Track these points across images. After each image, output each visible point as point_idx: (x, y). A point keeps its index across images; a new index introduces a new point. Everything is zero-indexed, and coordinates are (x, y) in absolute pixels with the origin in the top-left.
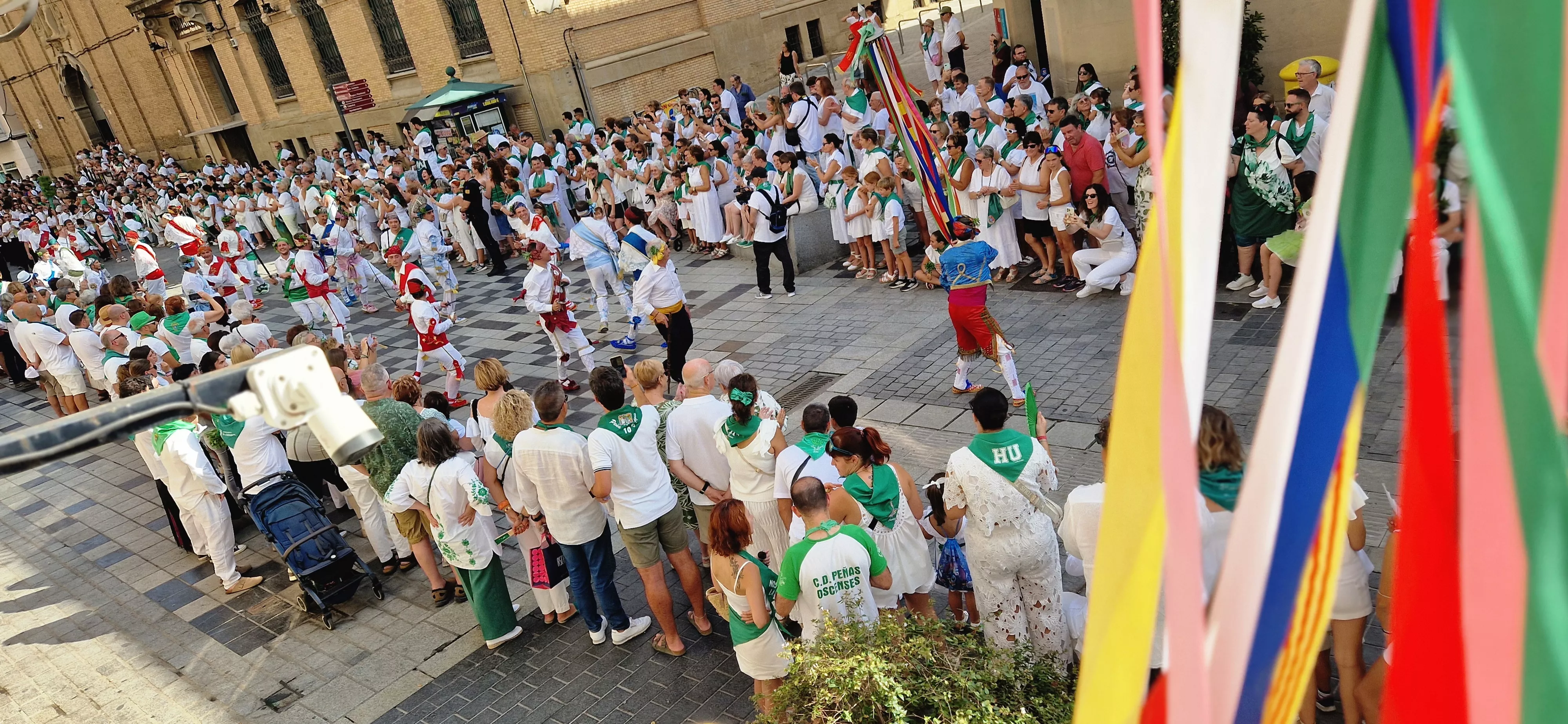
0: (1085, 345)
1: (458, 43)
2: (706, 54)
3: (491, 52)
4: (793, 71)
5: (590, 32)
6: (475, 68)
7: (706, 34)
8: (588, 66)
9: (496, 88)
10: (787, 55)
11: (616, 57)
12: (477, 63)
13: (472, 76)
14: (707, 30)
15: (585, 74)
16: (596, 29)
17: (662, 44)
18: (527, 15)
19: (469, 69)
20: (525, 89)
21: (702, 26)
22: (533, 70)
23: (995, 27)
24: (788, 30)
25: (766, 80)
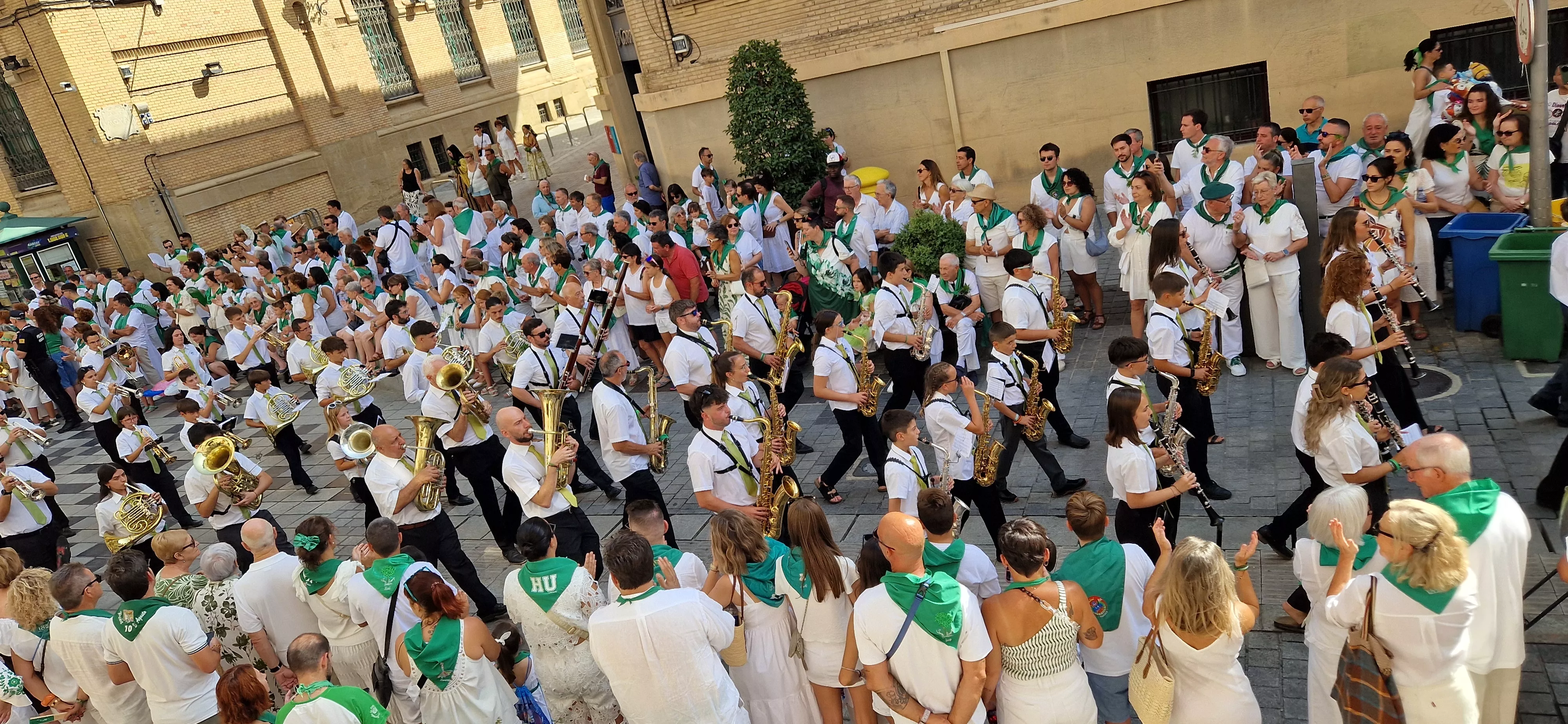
1: (14, 175)
2: (319, 175)
3: (56, 183)
4: (416, 187)
5: (178, 157)
6: (38, 202)
7: (316, 154)
8: (178, 192)
9: (65, 222)
10: (409, 172)
11: (213, 182)
12: (40, 195)
13: (34, 210)
14: (317, 149)
15: (175, 202)
16: (185, 154)
17: (266, 167)
18: (99, 143)
19: (30, 203)
20: (102, 221)
21: (312, 146)
22: (110, 200)
23: (608, 143)
24: (409, 147)
25: (391, 197)
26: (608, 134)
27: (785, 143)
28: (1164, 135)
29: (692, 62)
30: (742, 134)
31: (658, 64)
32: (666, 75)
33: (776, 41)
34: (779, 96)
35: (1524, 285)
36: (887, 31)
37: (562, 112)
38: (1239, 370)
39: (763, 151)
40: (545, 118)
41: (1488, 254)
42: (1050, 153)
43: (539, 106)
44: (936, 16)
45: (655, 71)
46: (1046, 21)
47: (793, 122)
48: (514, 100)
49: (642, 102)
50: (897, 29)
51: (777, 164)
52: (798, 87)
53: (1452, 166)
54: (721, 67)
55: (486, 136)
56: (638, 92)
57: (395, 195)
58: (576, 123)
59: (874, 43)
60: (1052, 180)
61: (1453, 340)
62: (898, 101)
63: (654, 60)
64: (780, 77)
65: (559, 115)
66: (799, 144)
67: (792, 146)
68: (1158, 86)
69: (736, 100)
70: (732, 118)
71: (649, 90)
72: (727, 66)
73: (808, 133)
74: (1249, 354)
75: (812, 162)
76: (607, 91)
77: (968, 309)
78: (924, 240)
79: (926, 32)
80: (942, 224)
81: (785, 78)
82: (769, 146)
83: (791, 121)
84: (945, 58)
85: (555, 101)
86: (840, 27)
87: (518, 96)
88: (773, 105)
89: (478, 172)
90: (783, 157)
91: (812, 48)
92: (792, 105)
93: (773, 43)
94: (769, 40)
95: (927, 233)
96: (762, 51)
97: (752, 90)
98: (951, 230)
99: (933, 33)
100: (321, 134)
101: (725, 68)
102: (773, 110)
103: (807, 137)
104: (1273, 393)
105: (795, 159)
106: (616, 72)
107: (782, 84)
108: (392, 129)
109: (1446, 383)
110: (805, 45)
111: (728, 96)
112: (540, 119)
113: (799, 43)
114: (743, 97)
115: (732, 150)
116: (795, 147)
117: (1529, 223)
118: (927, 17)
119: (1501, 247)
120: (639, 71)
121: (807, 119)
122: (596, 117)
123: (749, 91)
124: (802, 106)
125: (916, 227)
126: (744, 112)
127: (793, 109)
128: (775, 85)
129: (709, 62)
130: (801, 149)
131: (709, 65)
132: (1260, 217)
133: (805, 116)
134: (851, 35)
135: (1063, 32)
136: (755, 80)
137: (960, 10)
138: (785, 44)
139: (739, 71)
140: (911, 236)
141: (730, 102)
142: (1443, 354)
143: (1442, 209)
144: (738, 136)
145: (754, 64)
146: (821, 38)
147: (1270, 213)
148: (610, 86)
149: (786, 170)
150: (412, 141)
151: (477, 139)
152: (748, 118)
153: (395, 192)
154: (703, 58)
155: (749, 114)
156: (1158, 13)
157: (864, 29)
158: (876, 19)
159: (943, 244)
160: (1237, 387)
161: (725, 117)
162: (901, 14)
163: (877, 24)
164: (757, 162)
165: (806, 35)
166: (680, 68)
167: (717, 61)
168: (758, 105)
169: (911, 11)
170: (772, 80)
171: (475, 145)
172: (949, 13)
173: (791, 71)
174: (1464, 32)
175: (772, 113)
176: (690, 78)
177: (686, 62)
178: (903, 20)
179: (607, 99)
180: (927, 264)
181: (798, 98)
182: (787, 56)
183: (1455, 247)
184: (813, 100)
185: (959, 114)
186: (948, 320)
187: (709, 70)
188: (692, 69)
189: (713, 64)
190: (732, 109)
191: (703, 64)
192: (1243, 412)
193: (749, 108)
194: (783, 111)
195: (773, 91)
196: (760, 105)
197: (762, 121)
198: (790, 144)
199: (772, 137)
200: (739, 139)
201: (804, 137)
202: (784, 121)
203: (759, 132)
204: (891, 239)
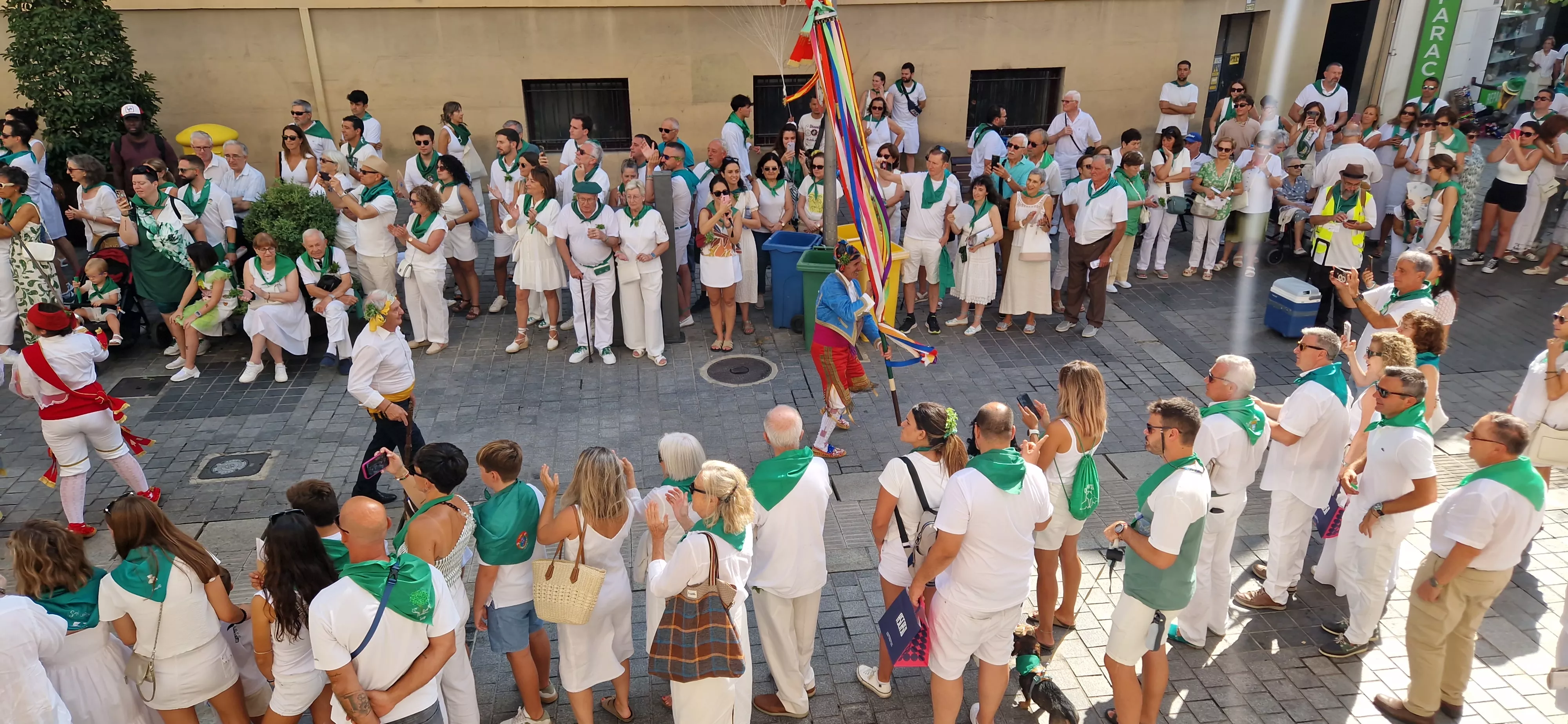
28: (538, 133)
30: (29, 63)
34: (85, 22)
38: (610, 359)
39: (61, 87)
41: (795, 265)
42: (426, 137)
47: (104, 59)
51: (82, 106)
52: (112, 16)
53: (773, 191)
60: (428, 163)
61: (772, 335)
62: (247, 54)
66: (114, 85)
67: (103, 86)
68: (533, 85)
69: (20, 20)
70: (14, 40)
73: (126, 74)
74: (618, 344)
77: (338, 292)
78: (286, 213)
80: (308, 197)
82: (70, 82)
83: (101, 56)
84: (305, 16)
88: (75, 32)
92: (103, 37)
95: (291, 205)
97: (45, 9)
98: (318, 206)
102: (75, 38)
103: (125, 78)
104: (638, 379)
105: (107, 102)
107: (88, 9)
109: (768, 370)
111: (7, 10)
114: (30, 15)
115: (13, 80)
116: (108, 88)
117: (823, 242)
119: (804, 261)
121: (125, 56)
123: (39, 10)
124: (117, 40)
125: (276, 198)
127: (104, 42)
128: (78, 8)
132: (630, 220)
133: (122, 52)
135: (437, 13)
140: (269, 208)
141: (10, 20)
142: (766, 346)
143: (763, 226)
144: (22, 64)
147: (638, 218)
149: (95, 114)
152: (39, 44)
155: (40, 39)
156: (532, 14)
159: (309, 219)
160: (609, 373)
164: (52, 99)
168: (52, 29)
174: (776, 81)
175: (75, 43)
180: (290, 240)
181: (112, 30)
183: (774, 258)
184: (134, 35)
185: (323, 80)
186: (316, 303)
190: (12, 28)
192: (613, 397)
193: (40, 31)
194: (90, 42)
195: (75, 16)
196: (57, 30)
197: (59, 50)
198: (100, 83)
199: (73, 72)
200: (25, 68)
201: (120, 79)
202: (91, 54)
203: (53, 63)
204: (246, 207)
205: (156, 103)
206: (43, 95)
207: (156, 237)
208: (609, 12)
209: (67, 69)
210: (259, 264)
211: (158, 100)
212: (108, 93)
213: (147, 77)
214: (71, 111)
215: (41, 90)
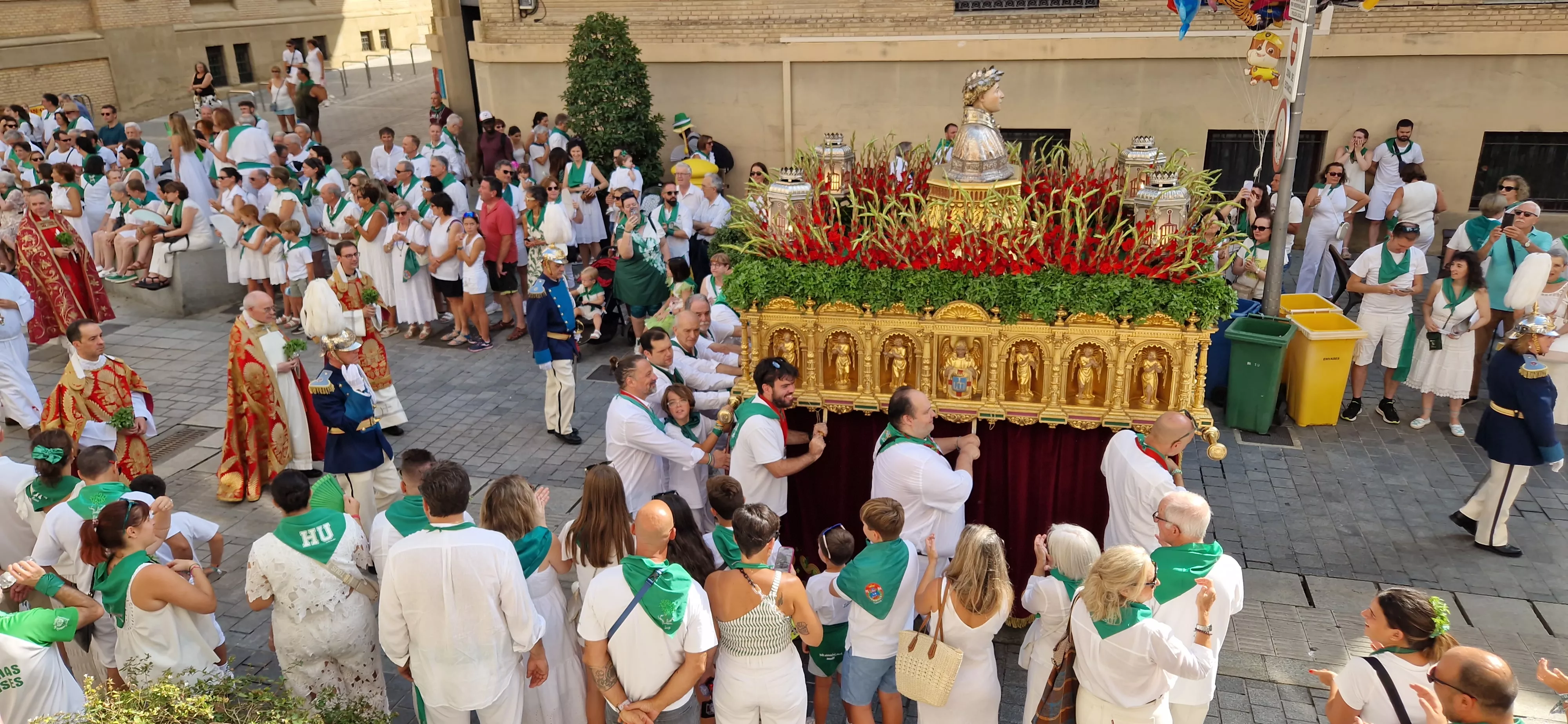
0: (484, 401)
2: (99, 60)
7: (98, 36)
14: (101, 31)
17: (36, 40)
21: (94, 27)
23: (433, 86)
24: (209, 49)
25: (178, 99)
26: (435, 76)
27: (620, 120)
29: (536, 21)
30: (577, 103)
31: (500, 15)
32: (506, 28)
33: (625, 17)
34: (620, 72)
35: (1249, 363)
36: (735, 31)
37: (387, 44)
39: (597, 123)
40: (367, 46)
43: (363, 33)
44: (784, 26)
45: (495, 22)
46: (884, 53)
47: (630, 102)
48: (337, 21)
49: (476, 50)
50: (745, 31)
51: (609, 139)
52: (641, 67)
54: (566, 32)
55: (298, 53)
56: (473, 39)
57: (184, 97)
58: (400, 59)
59: (722, 40)
62: (737, 101)
63: (496, 10)
64: (624, 54)
65: (383, 46)
66: (634, 124)
67: (626, 124)
69: (576, 69)
70: (570, 85)
71: (486, 39)
72: (571, 32)
73: (644, 115)
75: (644, 144)
76: (440, 32)
79: (772, 40)
81: (629, 55)
82: (604, 120)
83: (628, 99)
84: (786, 68)
85: (381, 31)
86: (691, 18)
87: (342, 19)
88: (612, 80)
89: (284, 89)
90: (616, 133)
91: (660, 32)
92: (632, 84)
93: (622, 19)
94: (619, 15)
96: (610, 24)
97: (593, 61)
99: (778, 42)
100: (106, 16)
101: (569, 34)
102: (612, 85)
103: (642, 118)
106: (453, 13)
107: (625, 61)
108: (191, 26)
110: (654, 28)
111: (568, 62)
112: (361, 47)
113: (648, 25)
114: (584, 65)
116: (629, 126)
117: (1261, 311)
118: (775, 26)
119: (1235, 328)
120: (478, 18)
121: (645, 101)
122: (424, 56)
123: (590, 61)
124: (642, 86)
126: (582, 81)
127: (632, 88)
128: (618, 60)
129: (554, 24)
130: (635, 129)
131: (553, 27)
133: (644, 97)
134: (701, 27)
135: (898, 66)
136: (598, 51)
137: (807, 26)
138: (634, 23)
139: (583, 39)
140: (731, 233)
141: (570, 69)
144: (572, 104)
145: (599, 36)
146: (670, 25)
148: (444, 27)
150: (213, 43)
151: (287, 55)
152: (586, 88)
153: (183, 93)
154: (547, 19)
155: (588, 84)
157: (714, 24)
158: (726, 17)
161: (562, 82)
162: (751, 17)
163: (727, 22)
164: (589, 133)
165: (656, 18)
166: (522, 24)
167: (562, 25)
168: (598, 77)
169: (762, 17)
170: (615, 55)
171: (285, 60)
172: (796, 26)
173: (636, 50)
174: (1234, 135)
175: (611, 88)
176: (532, 36)
177: (530, 19)
178: (752, 24)
179: (439, 39)
181: (639, 78)
182: (634, 34)
184: (654, 83)
185: (793, 124)
187: (552, 32)
188: (534, 28)
189: (557, 28)
190: (571, 75)
191: (547, 25)
193: (588, 78)
194: (622, 87)
195: (615, 66)
196: (600, 77)
197: (600, 93)
198: (624, 122)
199: (607, 112)
200: (573, 107)
201: (639, 118)
202: (622, 97)
203: (594, 104)
204: (711, 232)
205: (662, 140)
206: (583, 130)
207: (645, 250)
208: (1061, 64)
209: (603, 109)
210: (713, 282)
211: (664, 137)
212: (628, 130)
213: (659, 118)
214: (600, 144)
215: (583, 126)
